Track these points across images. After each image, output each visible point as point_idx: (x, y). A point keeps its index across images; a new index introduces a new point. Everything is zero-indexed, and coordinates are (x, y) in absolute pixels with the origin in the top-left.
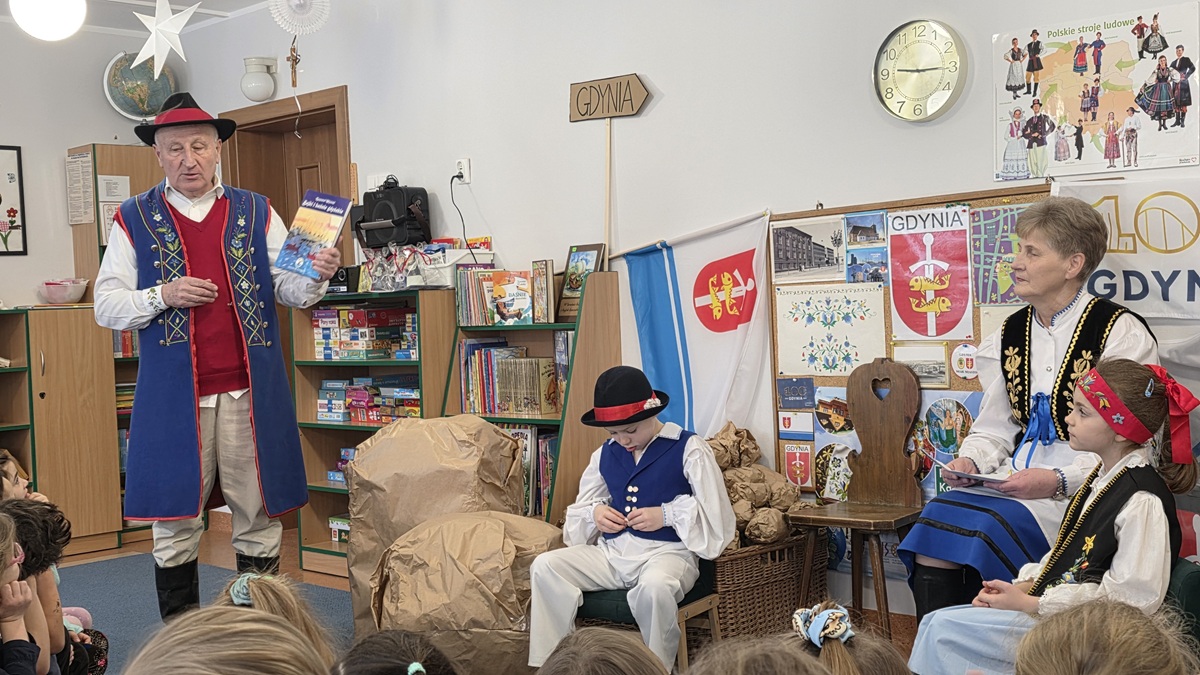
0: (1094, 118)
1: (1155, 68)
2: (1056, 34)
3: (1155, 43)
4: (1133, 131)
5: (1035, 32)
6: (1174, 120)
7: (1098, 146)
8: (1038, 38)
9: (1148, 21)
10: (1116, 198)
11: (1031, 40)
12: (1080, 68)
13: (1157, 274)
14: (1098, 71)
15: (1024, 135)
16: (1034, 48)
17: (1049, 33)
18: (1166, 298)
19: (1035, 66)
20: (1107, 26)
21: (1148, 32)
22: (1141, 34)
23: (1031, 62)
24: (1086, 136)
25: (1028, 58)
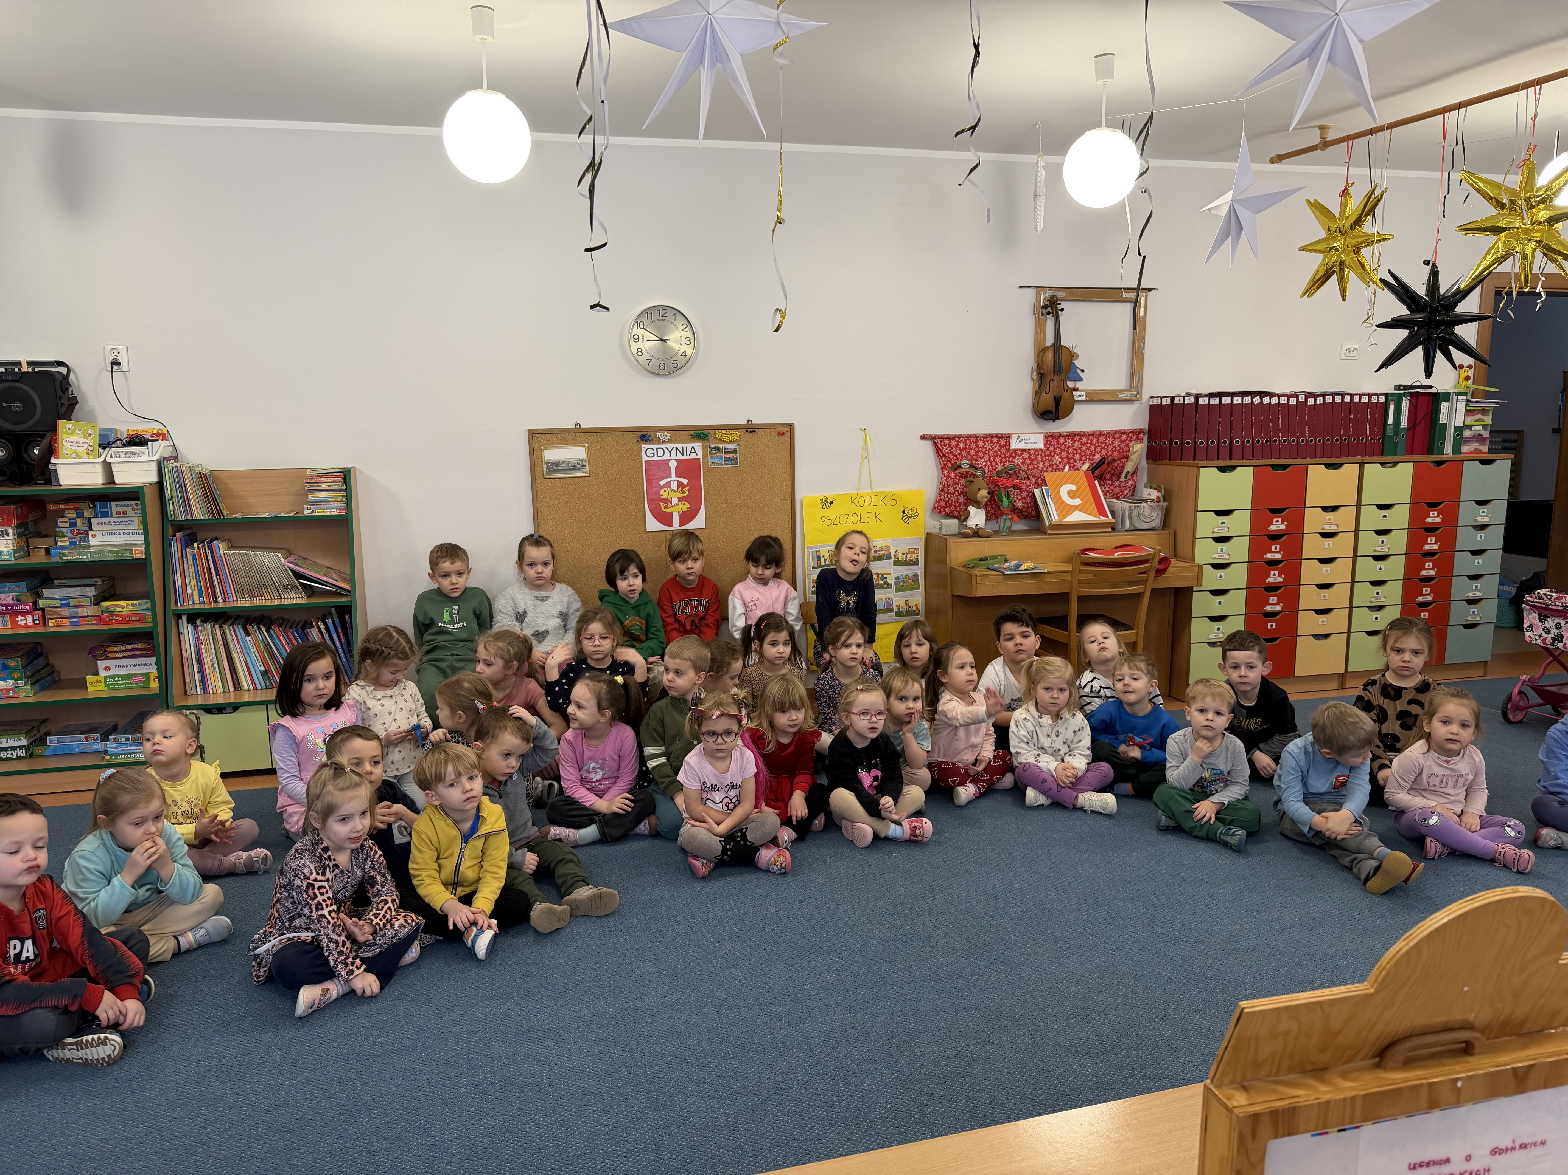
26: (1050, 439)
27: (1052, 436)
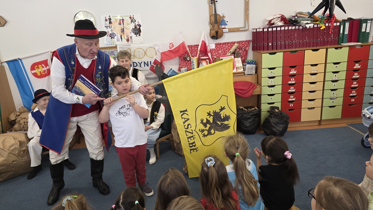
0: (124, 34)
1: (134, 25)
2: (114, 17)
3: (133, 20)
4: (131, 37)
5: (109, 16)
6: (138, 35)
7: (125, 39)
8: (110, 17)
9: (131, 16)
10: (130, 49)
11: (109, 17)
12: (120, 24)
13: (139, 62)
14: (123, 25)
15: (110, 36)
16: (110, 19)
17: (113, 17)
18: (141, 66)
19: (110, 23)
20: (124, 16)
21: (132, 18)
22: (131, 19)
23: (109, 22)
24: (123, 37)
25: (109, 21)
26: (217, 45)
27: (218, 44)
